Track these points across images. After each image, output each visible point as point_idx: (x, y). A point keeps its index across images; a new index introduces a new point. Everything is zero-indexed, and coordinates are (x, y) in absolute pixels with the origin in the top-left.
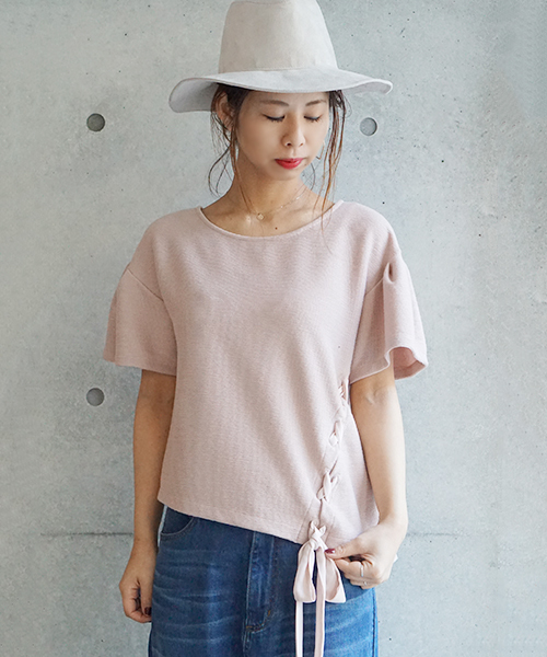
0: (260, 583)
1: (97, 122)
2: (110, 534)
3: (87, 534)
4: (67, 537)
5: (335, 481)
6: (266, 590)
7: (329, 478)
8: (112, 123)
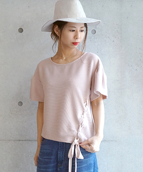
0: (61, 154)
1: (21, 30)
2: (24, 140)
3: (18, 140)
5: (82, 127)
7: (80, 126)
8: (25, 31)
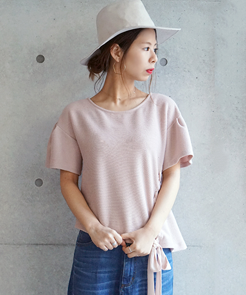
0: (129, 265)
2: (45, 245)
3: (34, 244)
4: (26, 246)
6: (132, 268)
8: (48, 59)
